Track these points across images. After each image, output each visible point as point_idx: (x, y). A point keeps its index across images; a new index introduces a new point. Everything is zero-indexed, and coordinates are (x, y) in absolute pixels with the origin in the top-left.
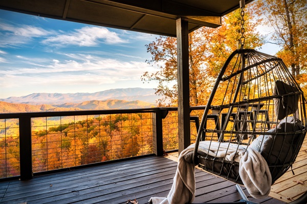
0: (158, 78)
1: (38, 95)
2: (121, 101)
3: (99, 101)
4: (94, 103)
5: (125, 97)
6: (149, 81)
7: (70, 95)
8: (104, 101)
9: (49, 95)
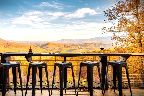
0: (112, 31)
1: (63, 40)
2: (102, 44)
3: (89, 44)
4: (87, 44)
5: (103, 41)
6: (106, 33)
7: (77, 40)
8: (92, 44)
9: (68, 40)
